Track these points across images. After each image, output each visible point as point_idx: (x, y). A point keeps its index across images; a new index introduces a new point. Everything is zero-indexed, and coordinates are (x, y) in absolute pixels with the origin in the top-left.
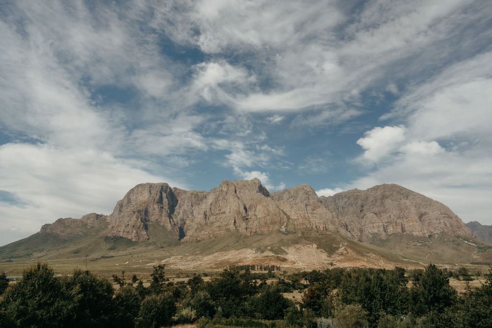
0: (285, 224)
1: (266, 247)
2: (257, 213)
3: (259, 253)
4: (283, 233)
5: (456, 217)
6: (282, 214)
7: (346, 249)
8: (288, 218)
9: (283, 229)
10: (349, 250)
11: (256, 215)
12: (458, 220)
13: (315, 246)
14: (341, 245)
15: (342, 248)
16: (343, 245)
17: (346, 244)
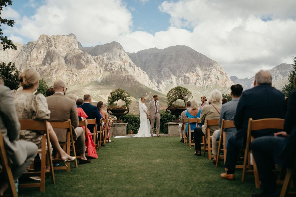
4: (100, 84)
8: (103, 71)
14: (146, 94)
15: (148, 96)
16: (148, 94)
17: (151, 92)
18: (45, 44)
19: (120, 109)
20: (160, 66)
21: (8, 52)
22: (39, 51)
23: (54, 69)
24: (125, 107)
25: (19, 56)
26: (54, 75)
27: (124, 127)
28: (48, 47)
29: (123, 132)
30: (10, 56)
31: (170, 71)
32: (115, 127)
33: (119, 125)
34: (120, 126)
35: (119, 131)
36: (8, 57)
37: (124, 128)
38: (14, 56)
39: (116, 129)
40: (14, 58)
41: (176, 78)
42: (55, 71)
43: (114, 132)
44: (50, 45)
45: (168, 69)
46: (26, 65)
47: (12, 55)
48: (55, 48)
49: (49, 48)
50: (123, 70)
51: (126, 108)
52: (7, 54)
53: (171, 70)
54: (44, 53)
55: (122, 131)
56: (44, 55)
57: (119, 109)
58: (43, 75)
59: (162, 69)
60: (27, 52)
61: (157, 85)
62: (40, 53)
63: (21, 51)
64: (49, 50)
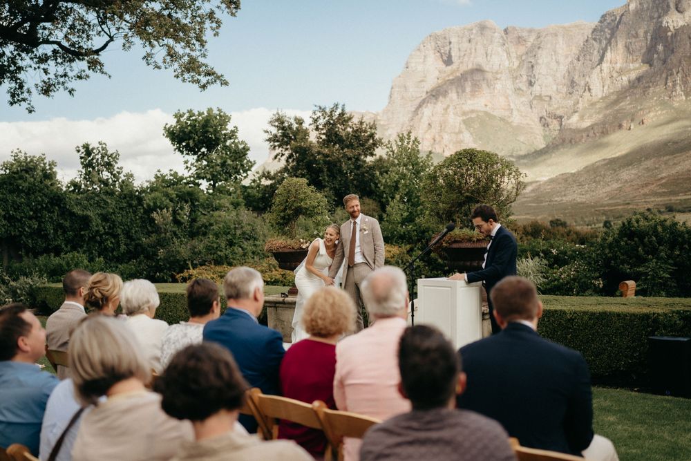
18: (648, 9)
21: (555, 52)
22: (634, 32)
23: (677, 73)
25: (582, 55)
26: (678, 88)
28: (656, 15)
30: (562, 59)
36: (558, 62)
38: (570, 59)
40: (572, 63)
42: (682, 77)
44: (663, 9)
46: (600, 75)
47: (567, 57)
48: (679, 11)
49: (659, 17)
52: (554, 58)
54: (646, 33)
56: (647, 39)
58: (648, 94)
60: (600, 43)
62: (636, 36)
63: (587, 41)
64: (661, 22)
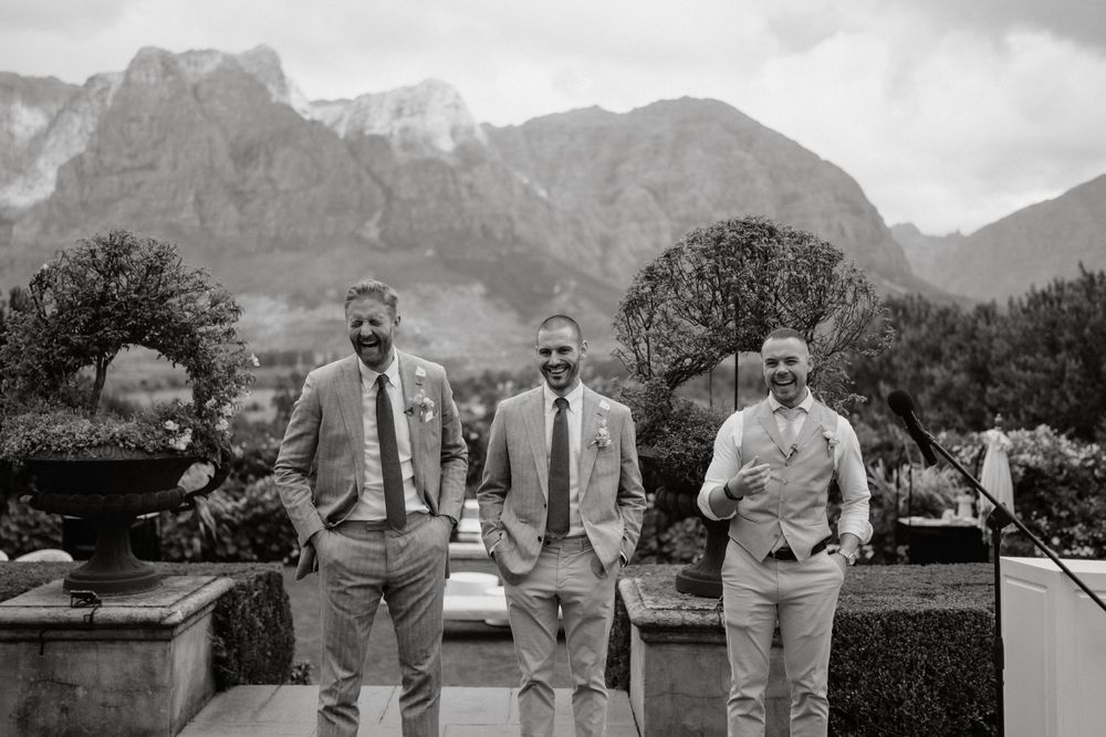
0: (378, 215)
1: (321, 291)
2: (275, 174)
3: (301, 309)
4: (374, 248)
5: (873, 210)
6: (367, 181)
7: (573, 301)
8: (389, 194)
9: (372, 232)
10: (584, 303)
11: (270, 181)
12: (876, 219)
13: (478, 288)
14: (557, 289)
15: (564, 298)
16: (564, 289)
17: (573, 284)
19: (112, 454)
20: (612, 179)
24: (171, 425)
27: (140, 648)
29: (142, 701)
31: (650, 197)
32: (57, 652)
33: (89, 625)
34: (112, 640)
35: (100, 698)
37: (148, 656)
39: (60, 674)
41: (677, 225)
43: (34, 703)
45: (644, 191)
50: (464, 192)
51: (182, 443)
53: (654, 192)
55: (129, 691)
57: (93, 455)
59: (620, 192)
61: (598, 252)
